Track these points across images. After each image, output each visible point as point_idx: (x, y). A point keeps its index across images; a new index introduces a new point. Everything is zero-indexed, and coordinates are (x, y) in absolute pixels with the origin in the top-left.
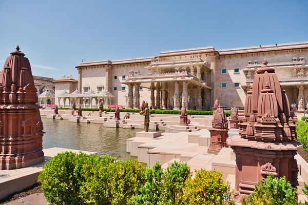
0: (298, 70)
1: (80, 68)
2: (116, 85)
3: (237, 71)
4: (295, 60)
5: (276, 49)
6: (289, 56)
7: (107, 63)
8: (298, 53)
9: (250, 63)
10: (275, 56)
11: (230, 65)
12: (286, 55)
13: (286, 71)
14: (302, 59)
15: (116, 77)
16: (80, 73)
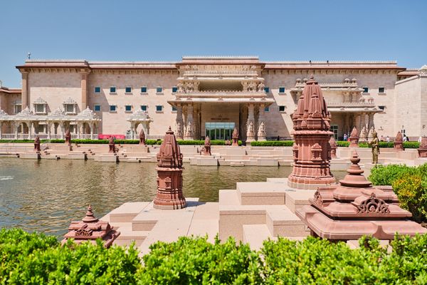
0: (351, 93)
1: (26, 70)
2: (98, 102)
3: (282, 90)
4: (347, 82)
5: (327, 66)
6: (340, 76)
7: (83, 64)
8: (350, 74)
9: (299, 82)
10: (326, 76)
11: (274, 82)
12: (338, 75)
13: (338, 94)
14: (354, 82)
15: (98, 90)
16: (26, 77)
